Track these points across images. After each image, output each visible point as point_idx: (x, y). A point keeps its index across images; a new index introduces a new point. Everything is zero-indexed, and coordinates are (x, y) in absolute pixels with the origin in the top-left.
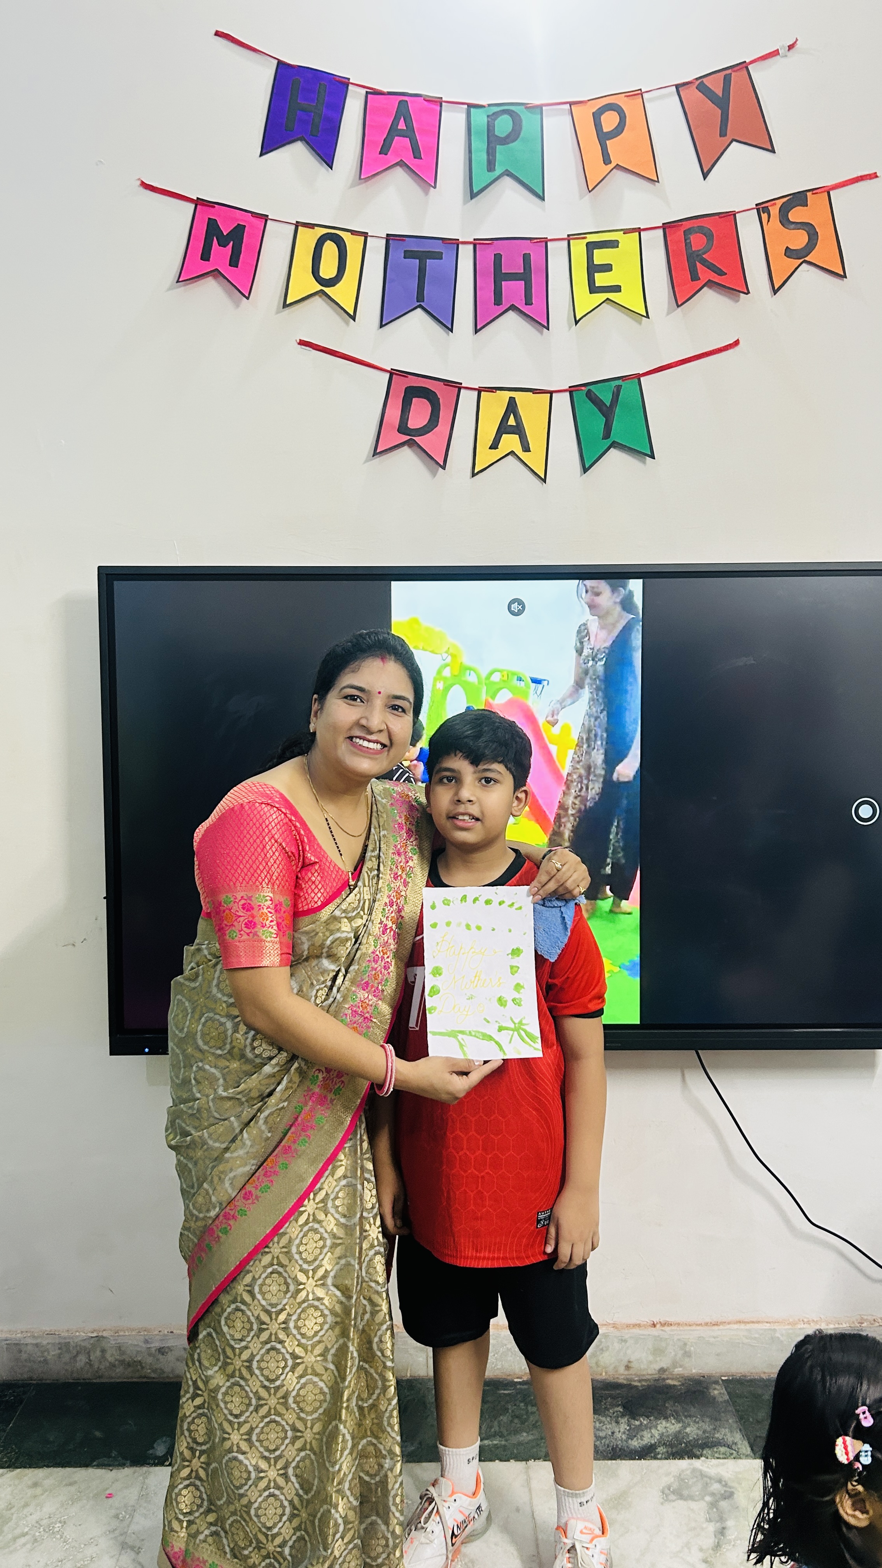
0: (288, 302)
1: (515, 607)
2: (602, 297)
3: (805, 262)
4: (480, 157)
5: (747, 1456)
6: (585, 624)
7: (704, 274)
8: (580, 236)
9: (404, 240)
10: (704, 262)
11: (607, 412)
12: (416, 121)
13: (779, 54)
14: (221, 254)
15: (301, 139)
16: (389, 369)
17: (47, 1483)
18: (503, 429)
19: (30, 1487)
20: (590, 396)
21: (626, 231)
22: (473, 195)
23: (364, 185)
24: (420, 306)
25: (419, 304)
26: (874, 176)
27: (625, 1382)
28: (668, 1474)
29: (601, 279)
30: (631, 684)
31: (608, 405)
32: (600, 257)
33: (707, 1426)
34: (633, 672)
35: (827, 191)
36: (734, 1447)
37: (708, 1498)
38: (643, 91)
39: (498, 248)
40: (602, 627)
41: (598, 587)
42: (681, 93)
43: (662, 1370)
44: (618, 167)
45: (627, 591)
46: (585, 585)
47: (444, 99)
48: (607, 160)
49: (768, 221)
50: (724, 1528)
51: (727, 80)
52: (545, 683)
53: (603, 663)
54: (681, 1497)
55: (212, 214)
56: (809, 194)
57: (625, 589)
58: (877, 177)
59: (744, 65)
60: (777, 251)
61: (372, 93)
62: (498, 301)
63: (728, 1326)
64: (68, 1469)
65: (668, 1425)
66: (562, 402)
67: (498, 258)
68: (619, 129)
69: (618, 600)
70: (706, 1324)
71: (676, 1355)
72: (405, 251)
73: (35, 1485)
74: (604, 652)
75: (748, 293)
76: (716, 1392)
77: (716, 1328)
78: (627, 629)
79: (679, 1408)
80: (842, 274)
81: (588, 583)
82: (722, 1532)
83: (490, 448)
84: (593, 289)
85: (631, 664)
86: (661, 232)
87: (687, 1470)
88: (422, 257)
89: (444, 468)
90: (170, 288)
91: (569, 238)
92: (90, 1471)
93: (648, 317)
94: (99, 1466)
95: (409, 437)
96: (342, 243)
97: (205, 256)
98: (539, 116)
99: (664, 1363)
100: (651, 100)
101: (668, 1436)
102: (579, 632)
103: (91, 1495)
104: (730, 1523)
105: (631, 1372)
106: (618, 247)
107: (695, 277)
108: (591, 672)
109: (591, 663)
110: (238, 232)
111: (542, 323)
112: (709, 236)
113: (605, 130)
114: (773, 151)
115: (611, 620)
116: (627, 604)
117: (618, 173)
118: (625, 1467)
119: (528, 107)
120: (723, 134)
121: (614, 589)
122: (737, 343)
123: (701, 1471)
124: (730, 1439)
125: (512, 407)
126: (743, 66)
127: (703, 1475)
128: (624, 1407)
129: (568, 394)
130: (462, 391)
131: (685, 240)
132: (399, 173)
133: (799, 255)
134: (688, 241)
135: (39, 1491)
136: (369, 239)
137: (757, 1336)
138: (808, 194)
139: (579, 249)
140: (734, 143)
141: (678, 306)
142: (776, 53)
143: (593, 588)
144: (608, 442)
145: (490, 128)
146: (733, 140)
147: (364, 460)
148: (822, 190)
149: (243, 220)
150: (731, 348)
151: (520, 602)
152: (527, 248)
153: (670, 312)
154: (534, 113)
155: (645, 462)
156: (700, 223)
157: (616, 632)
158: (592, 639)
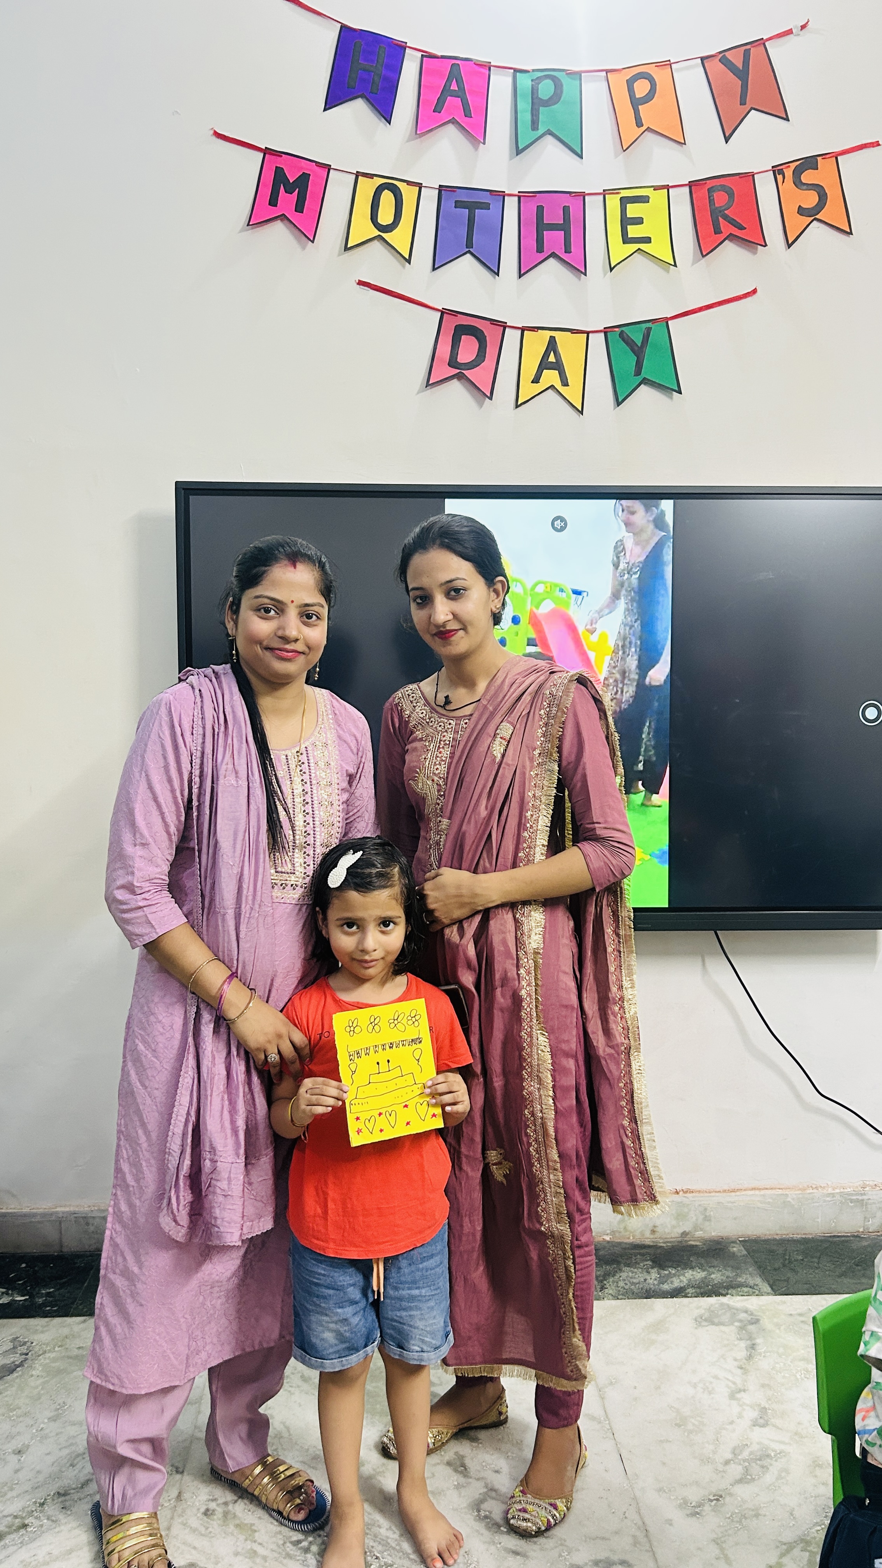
0: (349, 246)
1: (558, 524)
2: (634, 247)
3: (815, 219)
4: (525, 117)
5: (768, 1294)
6: (621, 541)
7: (726, 228)
8: (614, 191)
9: (455, 191)
10: (726, 217)
11: (638, 351)
12: (467, 83)
13: (792, 33)
14: (287, 201)
15: (362, 96)
16: (441, 308)
18: (544, 365)
20: (622, 335)
21: (656, 188)
22: (519, 152)
23: (419, 139)
24: (469, 252)
25: (468, 250)
26: (877, 144)
27: (651, 1244)
28: (698, 1308)
29: (633, 231)
30: (663, 595)
31: (639, 345)
32: (633, 210)
33: (730, 1273)
34: (665, 585)
35: (836, 156)
36: (755, 1287)
37: (737, 1324)
38: (672, 62)
39: (540, 201)
40: (637, 543)
41: (633, 507)
42: (706, 65)
43: (684, 1234)
44: (648, 129)
45: (659, 511)
46: (621, 505)
47: (492, 64)
48: (639, 124)
49: (783, 182)
50: (754, 1344)
51: (747, 54)
52: (585, 594)
53: (637, 576)
54: (713, 1323)
55: (281, 163)
56: (819, 159)
57: (657, 508)
58: (879, 145)
59: (762, 41)
60: (791, 210)
61: (427, 56)
62: (540, 249)
63: (744, 1193)
65: (694, 1273)
66: (598, 342)
67: (540, 209)
68: (650, 96)
69: (651, 519)
70: (725, 1191)
71: (697, 1220)
72: (456, 202)
74: (639, 566)
75: (766, 245)
76: (735, 1249)
77: (733, 1194)
78: (658, 547)
79: (703, 1261)
80: (849, 231)
81: (624, 502)
82: (753, 1347)
83: (532, 382)
84: (626, 240)
85: (662, 577)
86: (687, 189)
87: (715, 1304)
88: (471, 207)
90: (241, 231)
91: (605, 193)
93: (675, 265)
95: (459, 371)
96: (398, 191)
97: (273, 202)
98: (578, 83)
99: (687, 1227)
100: (678, 70)
101: (696, 1281)
102: (616, 547)
104: (759, 1341)
105: (657, 1235)
106: (648, 202)
107: (717, 231)
108: (626, 585)
109: (626, 576)
110: (303, 180)
111: (580, 269)
112: (731, 194)
113: (637, 97)
114: (787, 119)
115: (645, 536)
116: (659, 523)
117: (649, 136)
118: (659, 1304)
119: (570, 74)
120: (743, 103)
121: (647, 509)
122: (754, 291)
123: (728, 1305)
124: (751, 1282)
125: (552, 345)
126: (761, 43)
127: (729, 1308)
128: (653, 1262)
129: (602, 335)
130: (507, 330)
131: (709, 198)
132: (451, 129)
133: (811, 213)
134: (712, 198)
136: (423, 188)
137: (771, 1200)
139: (614, 202)
140: (753, 111)
141: (703, 256)
142: (790, 32)
143: (628, 507)
144: (639, 379)
145: (534, 91)
146: (752, 109)
147: (416, 391)
148: (831, 155)
149: (307, 169)
150: (749, 296)
151: (562, 519)
152: (567, 201)
153: (695, 261)
154: (574, 79)
155: (671, 398)
156: (722, 182)
157: (649, 548)
158: (628, 554)
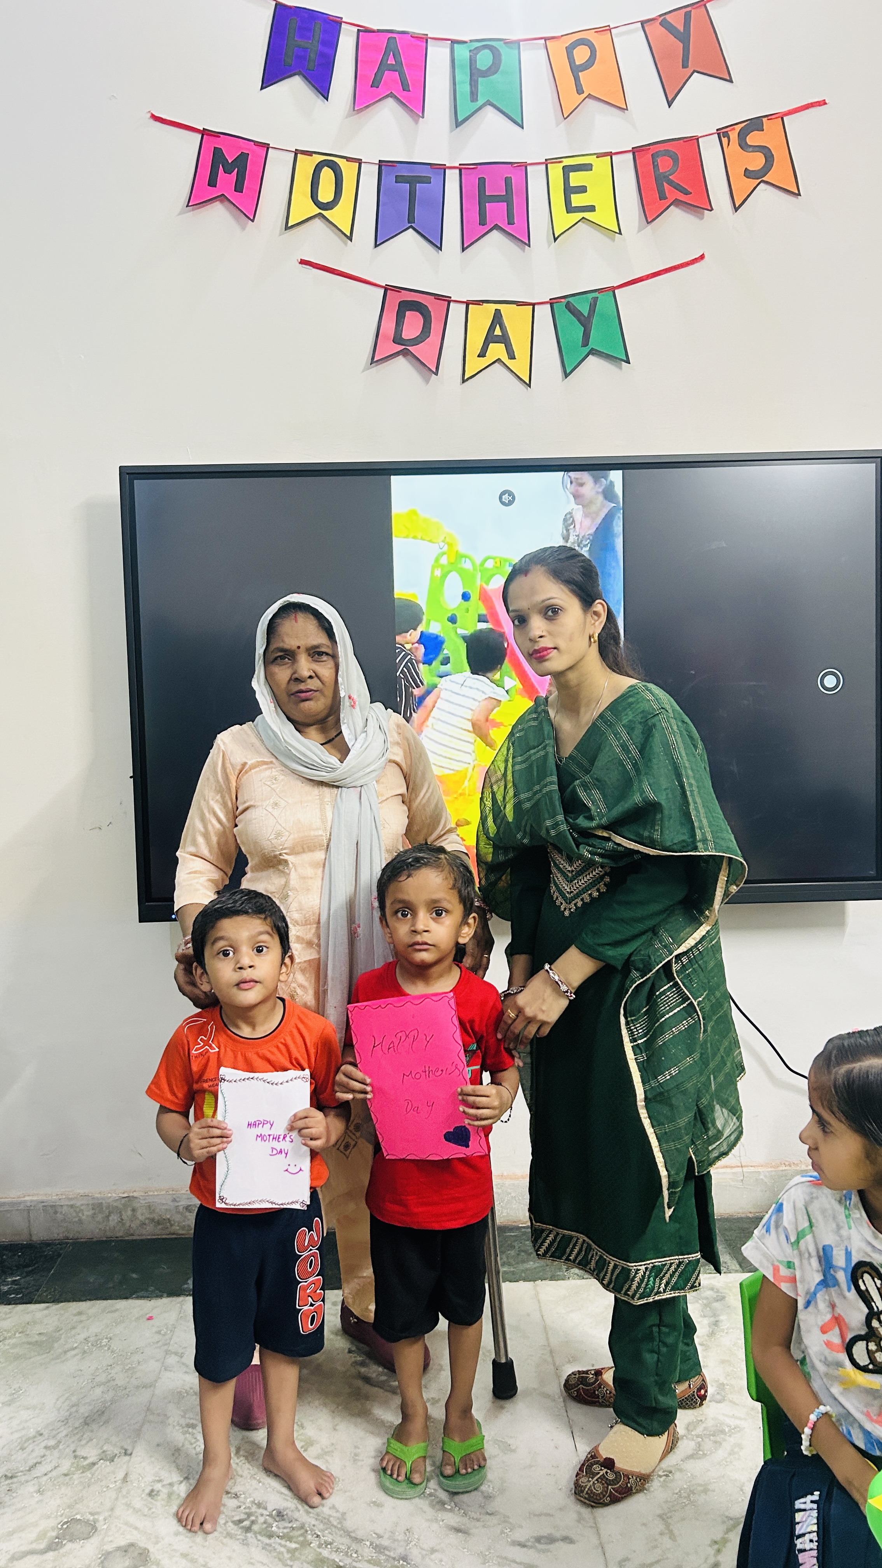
0: (289, 225)
1: (506, 498)
2: (578, 216)
3: (762, 181)
4: (464, 88)
5: (737, 1271)
6: (570, 513)
7: (672, 194)
8: (557, 160)
9: (396, 166)
10: (670, 183)
11: (585, 322)
12: (404, 56)
14: (226, 181)
15: (299, 74)
16: (384, 285)
17: (92, 1311)
18: (490, 339)
19: (75, 1315)
20: (568, 306)
21: (599, 156)
22: (458, 124)
23: (357, 116)
24: (411, 227)
25: (410, 224)
26: (823, 103)
29: (577, 200)
30: (614, 568)
31: (586, 314)
32: (576, 179)
34: (616, 557)
35: (782, 116)
37: (701, 1301)
38: (611, 27)
39: (482, 172)
40: (586, 515)
41: (581, 478)
42: (646, 28)
44: (590, 96)
45: (608, 482)
46: (570, 477)
47: (429, 36)
48: (580, 91)
49: (728, 145)
50: (717, 1321)
51: (688, 16)
55: (219, 143)
56: (764, 120)
57: (606, 480)
58: (825, 104)
60: (737, 173)
61: (363, 31)
62: (482, 223)
64: (109, 1301)
66: (544, 313)
67: (482, 181)
68: (590, 62)
69: (600, 490)
72: (397, 176)
73: (80, 1313)
74: (589, 539)
75: (712, 210)
78: (608, 519)
80: (797, 192)
81: (572, 474)
82: (716, 1323)
83: (479, 356)
84: (570, 209)
85: (614, 549)
86: (630, 155)
88: (413, 181)
89: (436, 374)
90: (180, 213)
91: (546, 163)
92: (130, 1301)
93: (620, 233)
94: (138, 1298)
95: (404, 347)
96: (337, 168)
97: (212, 183)
98: (516, 52)
100: (618, 35)
102: (565, 520)
103: (133, 1319)
104: (723, 1317)
106: (591, 170)
107: (662, 197)
110: (242, 160)
111: (523, 239)
113: (577, 64)
114: (731, 81)
115: (594, 508)
116: (608, 494)
117: (590, 103)
119: (507, 42)
120: (685, 65)
121: (596, 480)
122: (702, 257)
125: (497, 318)
129: (549, 306)
130: (452, 304)
131: (653, 163)
132: (390, 103)
133: (757, 176)
134: (656, 163)
135: (84, 1317)
136: (363, 165)
139: (556, 172)
140: (695, 74)
141: (648, 223)
143: (577, 479)
144: (586, 350)
145: (472, 61)
146: (694, 71)
147: (361, 369)
148: (777, 116)
149: (247, 149)
150: (697, 262)
151: (510, 493)
152: (508, 172)
153: (640, 229)
154: (512, 48)
155: (621, 368)
156: (666, 147)
157: (599, 520)
158: (578, 526)
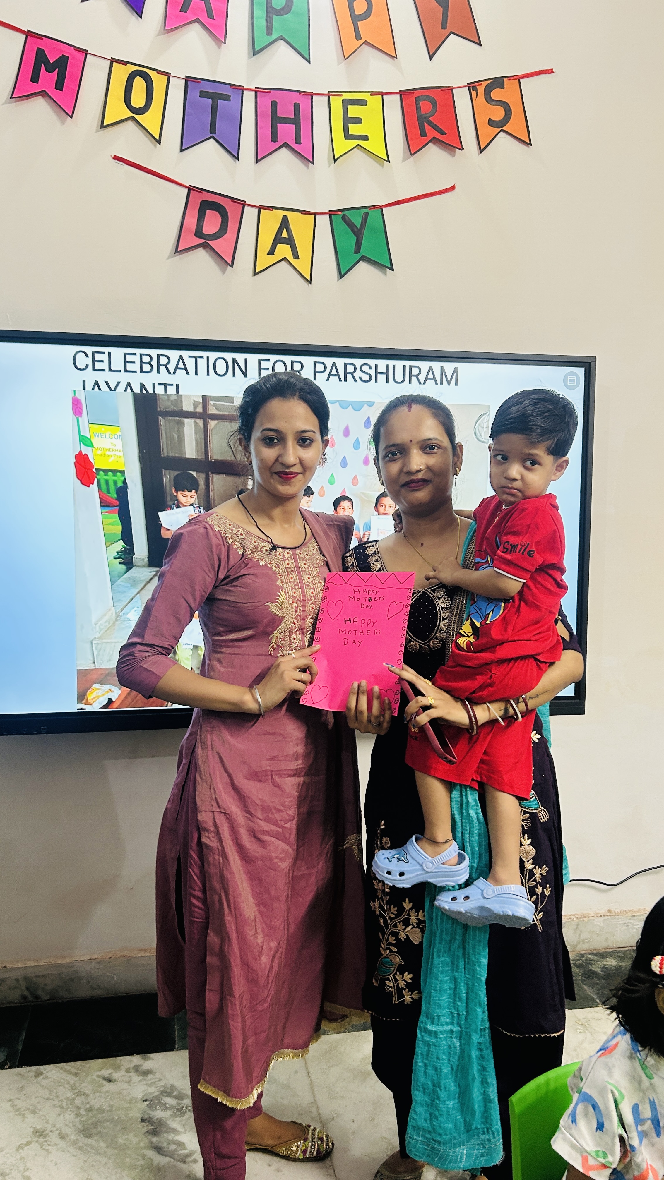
0: (105, 124)
2: (355, 143)
3: (502, 130)
4: (261, 23)
7: (431, 133)
8: (337, 94)
9: (200, 82)
10: (430, 123)
11: (358, 233)
14: (48, 79)
16: (188, 185)
18: (278, 240)
20: (344, 218)
21: (373, 94)
22: (255, 53)
23: (167, 35)
24: (213, 137)
25: (211, 135)
26: (551, 71)
29: (354, 129)
31: (359, 227)
32: (353, 111)
35: (519, 78)
39: (274, 97)
44: (366, 42)
48: (358, 37)
49: (477, 97)
55: (42, 45)
60: (482, 121)
62: (274, 139)
66: (324, 222)
67: (274, 104)
68: (368, 14)
72: (201, 92)
75: (462, 149)
80: (529, 142)
83: (268, 254)
84: (347, 136)
86: (398, 97)
88: (215, 97)
90: (5, 103)
91: (329, 95)
93: (389, 161)
95: (204, 241)
96: (149, 78)
97: (35, 79)
106: (366, 105)
107: (423, 134)
110: (62, 63)
111: (308, 159)
113: (356, 13)
114: (480, 44)
117: (366, 48)
120: (444, 27)
122: (453, 188)
125: (285, 223)
129: (328, 216)
130: (246, 208)
131: (416, 105)
132: (196, 28)
133: (499, 125)
134: (418, 106)
136: (171, 78)
138: (505, 79)
139: (337, 103)
140: (452, 35)
141: (412, 155)
144: (358, 256)
145: (268, 2)
146: (452, 33)
147: (167, 256)
148: (515, 78)
149: (66, 52)
150: (449, 191)
152: (297, 98)
153: (405, 159)
155: (385, 274)
156: (426, 93)
